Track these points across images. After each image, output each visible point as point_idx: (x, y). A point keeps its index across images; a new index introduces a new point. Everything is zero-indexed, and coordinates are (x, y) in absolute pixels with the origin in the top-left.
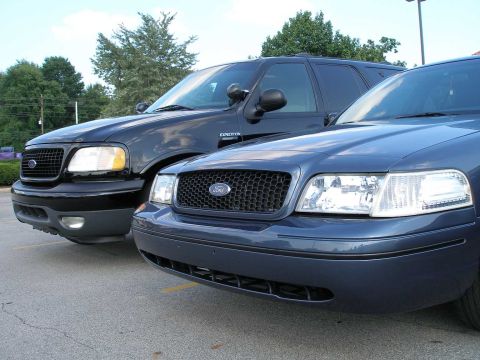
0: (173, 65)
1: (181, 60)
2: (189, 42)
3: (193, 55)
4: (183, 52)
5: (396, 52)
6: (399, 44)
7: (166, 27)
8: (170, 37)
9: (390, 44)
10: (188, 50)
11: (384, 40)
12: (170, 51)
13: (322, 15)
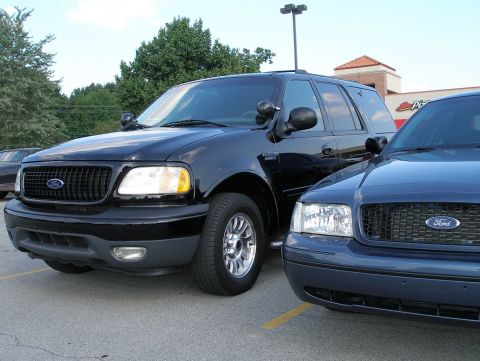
0: (27, 65)
1: (37, 60)
2: (44, 41)
3: (49, 56)
4: (38, 51)
5: (271, 62)
6: (274, 55)
7: (20, 23)
8: (25, 35)
9: (265, 55)
10: (44, 50)
11: (259, 50)
12: (24, 50)
13: (201, 22)
